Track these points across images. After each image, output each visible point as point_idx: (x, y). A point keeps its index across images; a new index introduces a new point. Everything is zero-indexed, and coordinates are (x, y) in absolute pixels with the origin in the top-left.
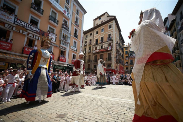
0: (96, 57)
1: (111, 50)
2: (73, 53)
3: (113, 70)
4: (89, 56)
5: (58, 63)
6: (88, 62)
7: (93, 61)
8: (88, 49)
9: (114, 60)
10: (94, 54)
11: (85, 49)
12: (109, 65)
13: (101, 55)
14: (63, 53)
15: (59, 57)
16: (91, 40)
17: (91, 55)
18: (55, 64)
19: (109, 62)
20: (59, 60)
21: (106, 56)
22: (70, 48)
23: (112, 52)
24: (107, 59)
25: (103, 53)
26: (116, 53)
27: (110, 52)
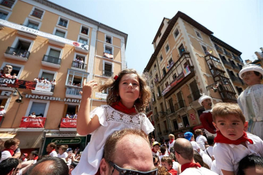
1: (193, 74)
4: (161, 104)
6: (162, 117)
7: (168, 112)
13: (179, 94)
16: (157, 75)
17: (163, 101)
18: (48, 135)
23: (195, 77)
24: (192, 96)
25: (180, 88)
26: (214, 77)
27: (192, 80)
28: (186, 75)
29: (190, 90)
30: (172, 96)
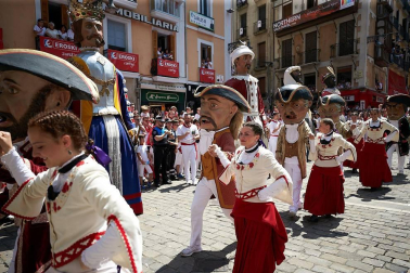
0: (286, 46)
2: (200, 41)
3: (361, 94)
5: (154, 82)
7: (276, 64)
8: (253, 20)
9: (365, 51)
10: (281, 33)
11: (243, 19)
12: (344, 76)
13: (311, 38)
14: (164, 44)
15: (155, 62)
17: (267, 39)
18: (144, 86)
19: (345, 61)
20: (155, 71)
21: (328, 37)
22: (187, 20)
23: (356, 16)
24: (337, 48)
25: (319, 26)
26: (378, 20)
27: (348, 18)
28: (342, 7)
29: (338, 34)
30: (293, 35)
